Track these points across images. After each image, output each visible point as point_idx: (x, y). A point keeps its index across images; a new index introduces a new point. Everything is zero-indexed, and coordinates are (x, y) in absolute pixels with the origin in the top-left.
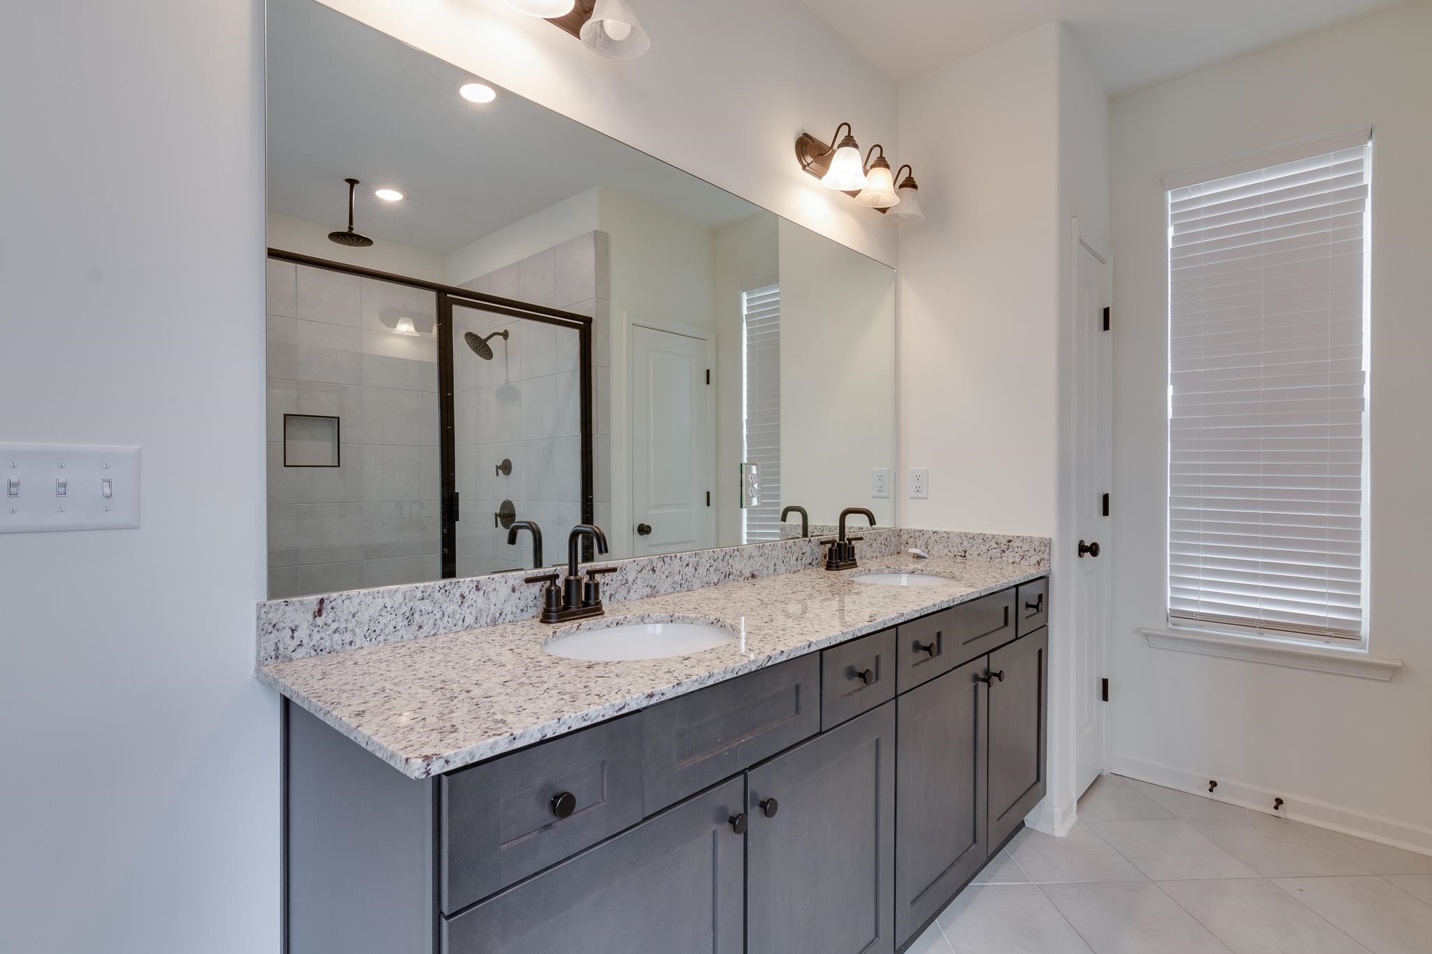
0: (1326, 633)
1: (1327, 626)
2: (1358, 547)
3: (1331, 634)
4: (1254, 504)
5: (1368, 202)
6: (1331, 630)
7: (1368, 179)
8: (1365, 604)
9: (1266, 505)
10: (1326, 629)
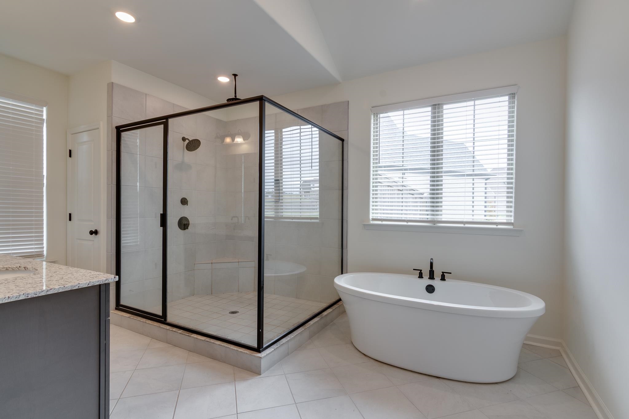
0: (35, 256)
1: (34, 254)
2: (42, 232)
3: (36, 256)
4: (9, 216)
5: (45, 125)
6: (36, 255)
7: (45, 117)
8: (45, 245)
9: (13, 216)
10: (34, 255)
